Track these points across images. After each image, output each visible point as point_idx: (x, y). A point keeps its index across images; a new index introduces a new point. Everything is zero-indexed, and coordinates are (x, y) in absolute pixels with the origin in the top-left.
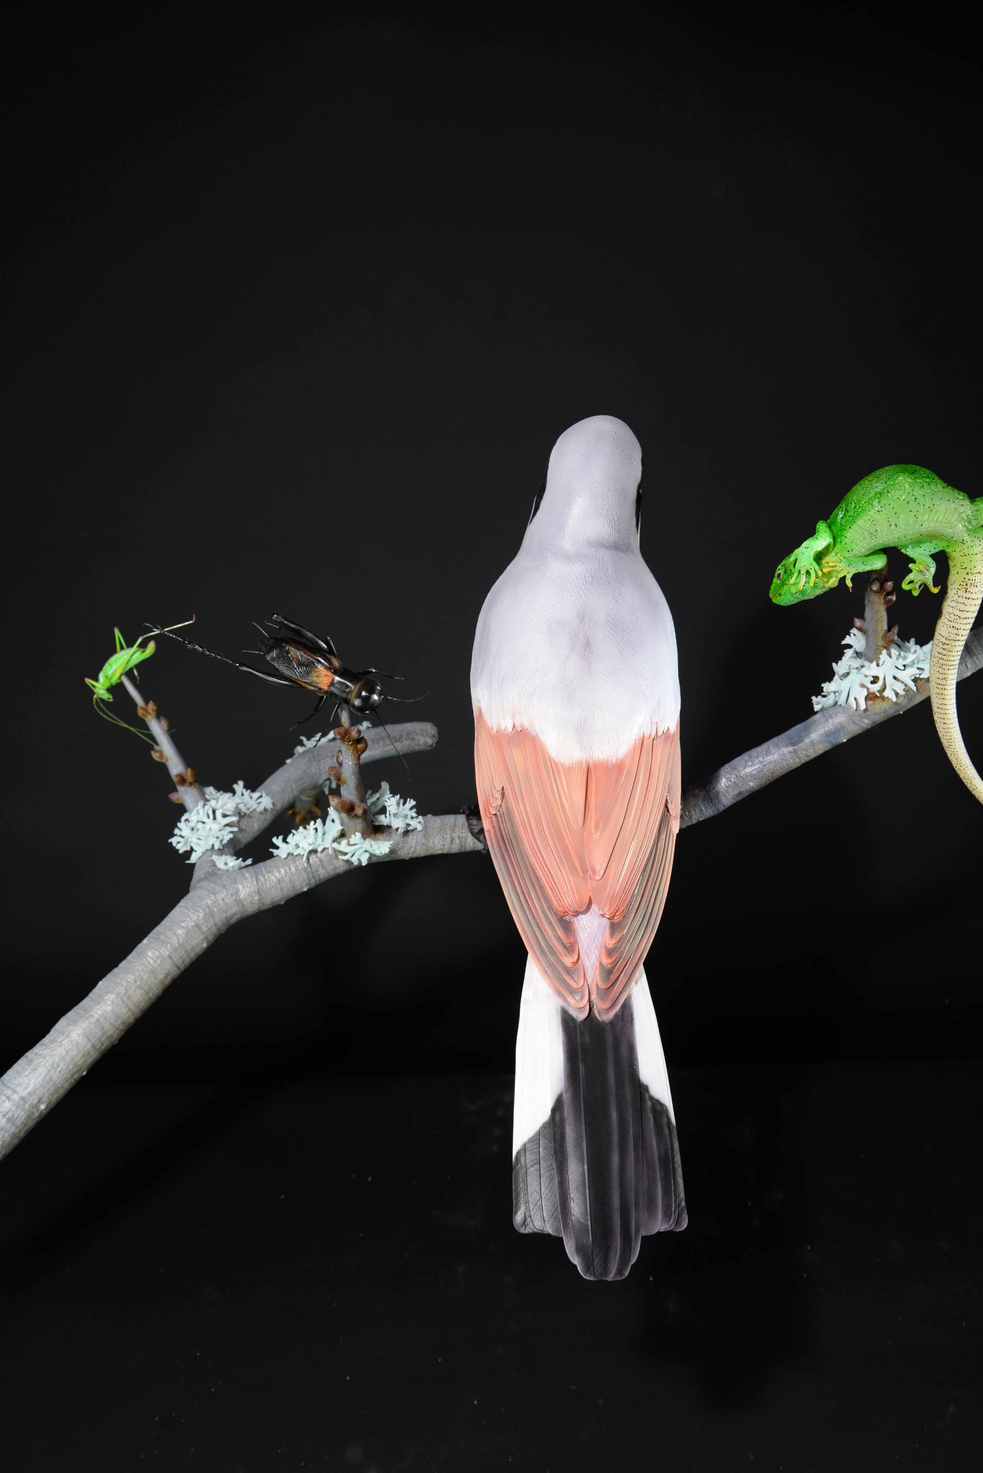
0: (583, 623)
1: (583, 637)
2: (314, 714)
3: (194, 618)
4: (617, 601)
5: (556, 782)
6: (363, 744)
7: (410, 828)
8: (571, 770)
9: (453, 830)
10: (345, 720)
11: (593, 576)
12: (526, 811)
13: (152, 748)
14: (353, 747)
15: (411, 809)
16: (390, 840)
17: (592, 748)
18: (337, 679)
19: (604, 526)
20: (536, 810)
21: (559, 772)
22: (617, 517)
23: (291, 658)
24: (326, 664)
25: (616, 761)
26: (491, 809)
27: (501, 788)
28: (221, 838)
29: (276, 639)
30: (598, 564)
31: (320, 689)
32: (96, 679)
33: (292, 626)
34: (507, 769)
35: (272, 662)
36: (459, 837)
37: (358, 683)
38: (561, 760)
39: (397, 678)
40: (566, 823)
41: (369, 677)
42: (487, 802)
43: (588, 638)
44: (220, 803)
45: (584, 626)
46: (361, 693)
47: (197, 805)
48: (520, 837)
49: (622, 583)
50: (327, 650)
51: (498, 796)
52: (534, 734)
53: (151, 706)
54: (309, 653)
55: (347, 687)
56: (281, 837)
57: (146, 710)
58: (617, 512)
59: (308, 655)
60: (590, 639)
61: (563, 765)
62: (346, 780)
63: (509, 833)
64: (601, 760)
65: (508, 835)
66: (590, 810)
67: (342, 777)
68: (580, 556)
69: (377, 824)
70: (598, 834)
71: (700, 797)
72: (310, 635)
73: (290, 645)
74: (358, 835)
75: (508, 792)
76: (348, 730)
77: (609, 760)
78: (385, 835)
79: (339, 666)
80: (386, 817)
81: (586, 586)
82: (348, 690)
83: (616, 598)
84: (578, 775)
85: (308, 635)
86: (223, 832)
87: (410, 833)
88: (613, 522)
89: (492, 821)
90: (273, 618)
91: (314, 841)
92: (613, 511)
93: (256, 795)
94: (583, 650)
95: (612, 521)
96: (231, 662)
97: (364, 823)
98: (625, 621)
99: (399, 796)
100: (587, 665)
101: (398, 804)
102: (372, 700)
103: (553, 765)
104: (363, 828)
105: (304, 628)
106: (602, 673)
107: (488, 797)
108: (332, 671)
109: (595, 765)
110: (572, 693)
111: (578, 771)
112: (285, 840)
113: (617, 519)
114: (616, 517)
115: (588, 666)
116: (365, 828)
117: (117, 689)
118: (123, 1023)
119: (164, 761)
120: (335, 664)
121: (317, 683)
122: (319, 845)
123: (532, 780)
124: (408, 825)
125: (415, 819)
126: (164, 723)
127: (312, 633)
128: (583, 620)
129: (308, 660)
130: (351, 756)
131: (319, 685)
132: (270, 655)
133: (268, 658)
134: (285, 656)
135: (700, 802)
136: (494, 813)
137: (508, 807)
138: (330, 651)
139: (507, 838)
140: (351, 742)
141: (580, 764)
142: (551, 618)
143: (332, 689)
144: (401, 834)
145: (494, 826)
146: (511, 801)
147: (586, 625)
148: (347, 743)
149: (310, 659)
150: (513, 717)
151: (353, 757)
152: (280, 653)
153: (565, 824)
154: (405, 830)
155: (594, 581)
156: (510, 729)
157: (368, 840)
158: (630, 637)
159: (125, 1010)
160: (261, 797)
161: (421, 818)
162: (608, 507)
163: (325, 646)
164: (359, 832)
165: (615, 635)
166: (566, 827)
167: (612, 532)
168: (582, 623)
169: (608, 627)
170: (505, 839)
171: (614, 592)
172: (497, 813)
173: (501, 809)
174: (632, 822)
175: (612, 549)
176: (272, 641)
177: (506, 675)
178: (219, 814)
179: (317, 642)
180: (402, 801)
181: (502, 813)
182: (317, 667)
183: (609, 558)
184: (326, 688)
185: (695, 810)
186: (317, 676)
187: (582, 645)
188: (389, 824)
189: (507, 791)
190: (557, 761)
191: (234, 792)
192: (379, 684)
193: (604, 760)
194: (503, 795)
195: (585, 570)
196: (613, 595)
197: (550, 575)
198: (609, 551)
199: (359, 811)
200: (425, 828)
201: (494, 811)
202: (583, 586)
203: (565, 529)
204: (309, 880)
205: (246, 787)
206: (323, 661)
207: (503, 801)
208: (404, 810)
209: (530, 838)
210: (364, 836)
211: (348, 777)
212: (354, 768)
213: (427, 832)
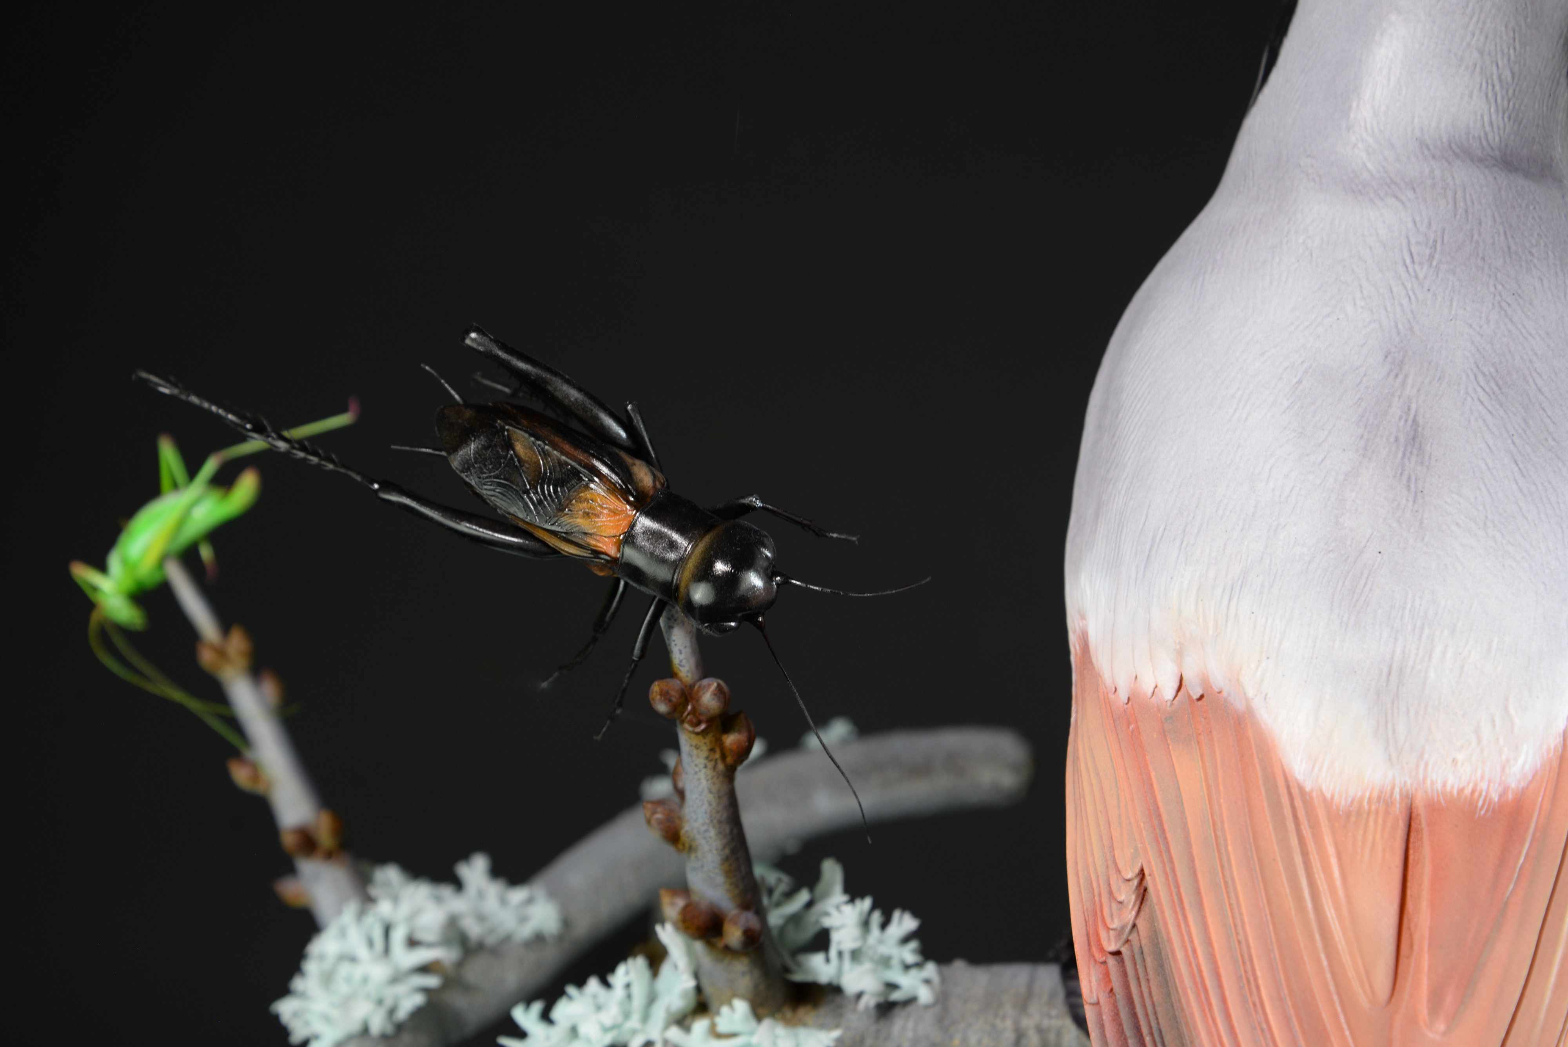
0: (1401, 377)
1: (1400, 418)
2: (595, 640)
4: (1509, 312)
5: (1305, 854)
6: (740, 732)
7: (896, 996)
8: (1353, 819)
9: (1023, 1005)
10: (682, 657)
11: (1435, 241)
12: (1208, 942)
13: (235, 753)
14: (710, 737)
15: (906, 940)
16: (837, 1026)
17: (1421, 756)
18: (645, 522)
19: (1471, 96)
20: (1239, 942)
21: (1315, 826)
22: (1513, 74)
23: (517, 463)
24: (614, 478)
25: (1500, 796)
26: (1103, 934)
27: (1137, 870)
28: (389, 1003)
29: (480, 409)
30: (1450, 206)
31: (596, 553)
32: (102, 567)
33: (522, 365)
34: (1154, 814)
35: (463, 475)
36: (1040, 1030)
37: (702, 537)
38: (1324, 788)
39: (835, 535)
40: (1337, 986)
41: (744, 521)
42: (1095, 915)
43: (1414, 421)
44: (404, 909)
45: (1404, 384)
46: (711, 565)
47: (339, 912)
48: (1187, 1024)
49: (1523, 264)
50: (628, 443)
51: (1127, 895)
52: (1240, 705)
53: (237, 643)
54: (567, 447)
55: (673, 545)
56: (537, 1007)
57: (221, 653)
58: (1512, 57)
59: (563, 452)
60: (1421, 421)
61: (1328, 803)
62: (694, 839)
63: (1155, 1013)
64: (1451, 793)
65: (1152, 1018)
66: (1416, 947)
67: (682, 832)
68: (1395, 184)
69: (798, 977)
70: (1441, 1027)
72: (574, 394)
73: (517, 425)
74: (741, 1007)
75: (1156, 884)
76: (692, 687)
77: (1477, 794)
78: (823, 1011)
79: (654, 486)
80: (828, 960)
81: (1411, 270)
82: (672, 556)
83: (1504, 304)
84: (1378, 836)
85: (567, 396)
86: (401, 989)
87: (897, 1011)
88: (1497, 88)
89: (1107, 974)
90: (468, 342)
91: (620, 1019)
92: (1499, 56)
93: (518, 895)
94: (1400, 455)
95: (1496, 82)
96: (358, 478)
97: (757, 973)
98: (1535, 374)
99: (867, 903)
100: (1411, 499)
101: (865, 924)
102: (743, 587)
103: (1298, 803)
104: (756, 986)
105: (556, 374)
106: (1457, 524)
107: (1097, 898)
108: (632, 499)
109: (1433, 807)
110: (1362, 582)
111: (1376, 822)
112: (546, 1016)
113: (1509, 79)
114: (1507, 74)
115: (1414, 502)
116: (762, 987)
119: (260, 789)
120: (641, 481)
121: (585, 534)
122: (634, 1032)
123: (1230, 848)
124: (892, 986)
125: (914, 972)
126: (270, 689)
127: (580, 389)
128: (1401, 369)
129: (561, 464)
130: (706, 767)
131: (593, 542)
132: (461, 453)
133: (455, 462)
134: (500, 457)
136: (1113, 948)
137: (1155, 931)
138: (638, 450)
139: (1150, 1027)
140: (703, 726)
141: (1384, 800)
142: (1303, 362)
143: (631, 555)
144: (873, 1013)
145: (1112, 990)
146: (1162, 912)
147: (1410, 381)
148: (690, 729)
149: (567, 464)
150: (1179, 654)
151: (710, 773)
152: (485, 448)
153: (1332, 988)
154: (881, 999)
155: (1437, 256)
156: (1168, 692)
157: (767, 1023)
158: (1548, 421)
160: (530, 901)
161: (931, 969)
162: (1482, 39)
163: (623, 434)
164: (742, 997)
165: (1502, 413)
166: (1335, 998)
167: (1494, 117)
168: (1397, 376)
169: (1479, 389)
170: (1145, 1030)
171: (1500, 287)
172: (1123, 950)
173: (1133, 937)
174: (1554, 992)
175: (1494, 165)
176: (468, 413)
177: (1161, 529)
178: (398, 936)
179: (597, 418)
180: (877, 917)
181: (1136, 950)
182: (587, 487)
183: (1485, 189)
184: (612, 551)
186: (587, 515)
187: (1397, 440)
188: (835, 982)
189: (1154, 880)
190: (1312, 791)
191: (458, 884)
192: (770, 541)
193: (1461, 791)
194: (1143, 894)
195: (1410, 225)
196: (1498, 298)
197: (1301, 241)
198: (1487, 172)
199: (734, 935)
200: (942, 999)
201: (1113, 944)
202: (1401, 270)
203: (1350, 107)
205: (497, 872)
206: (605, 470)
207: (1142, 913)
208: (881, 942)
209: (1217, 1030)
210: (761, 1011)
211: (699, 833)
212: (714, 804)
213: (945, 1009)
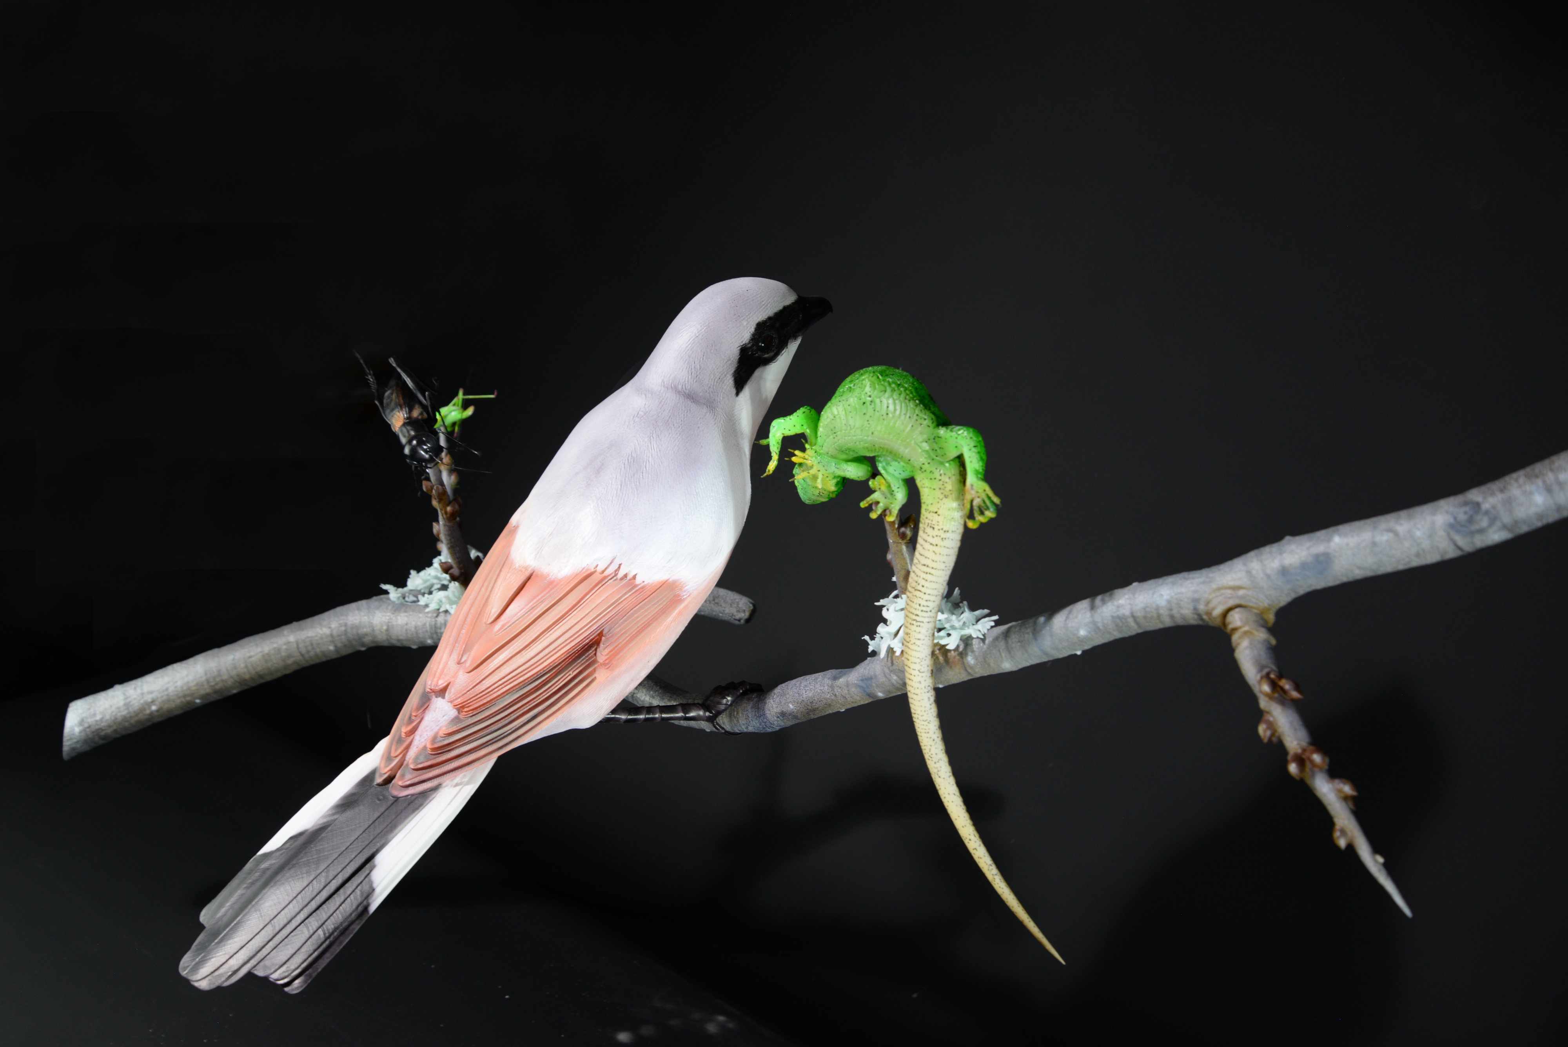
3: (496, 393)
6: (451, 507)
14: (441, 505)
62: (442, 538)
67: (440, 536)
71: (752, 703)
88: (693, 370)
92: (696, 359)
98: (648, 462)
113: (699, 369)
118: (238, 675)
135: (749, 707)
140: (437, 500)
151: (443, 517)
158: (641, 476)
171: (654, 432)
185: (742, 714)
204: (432, 634)
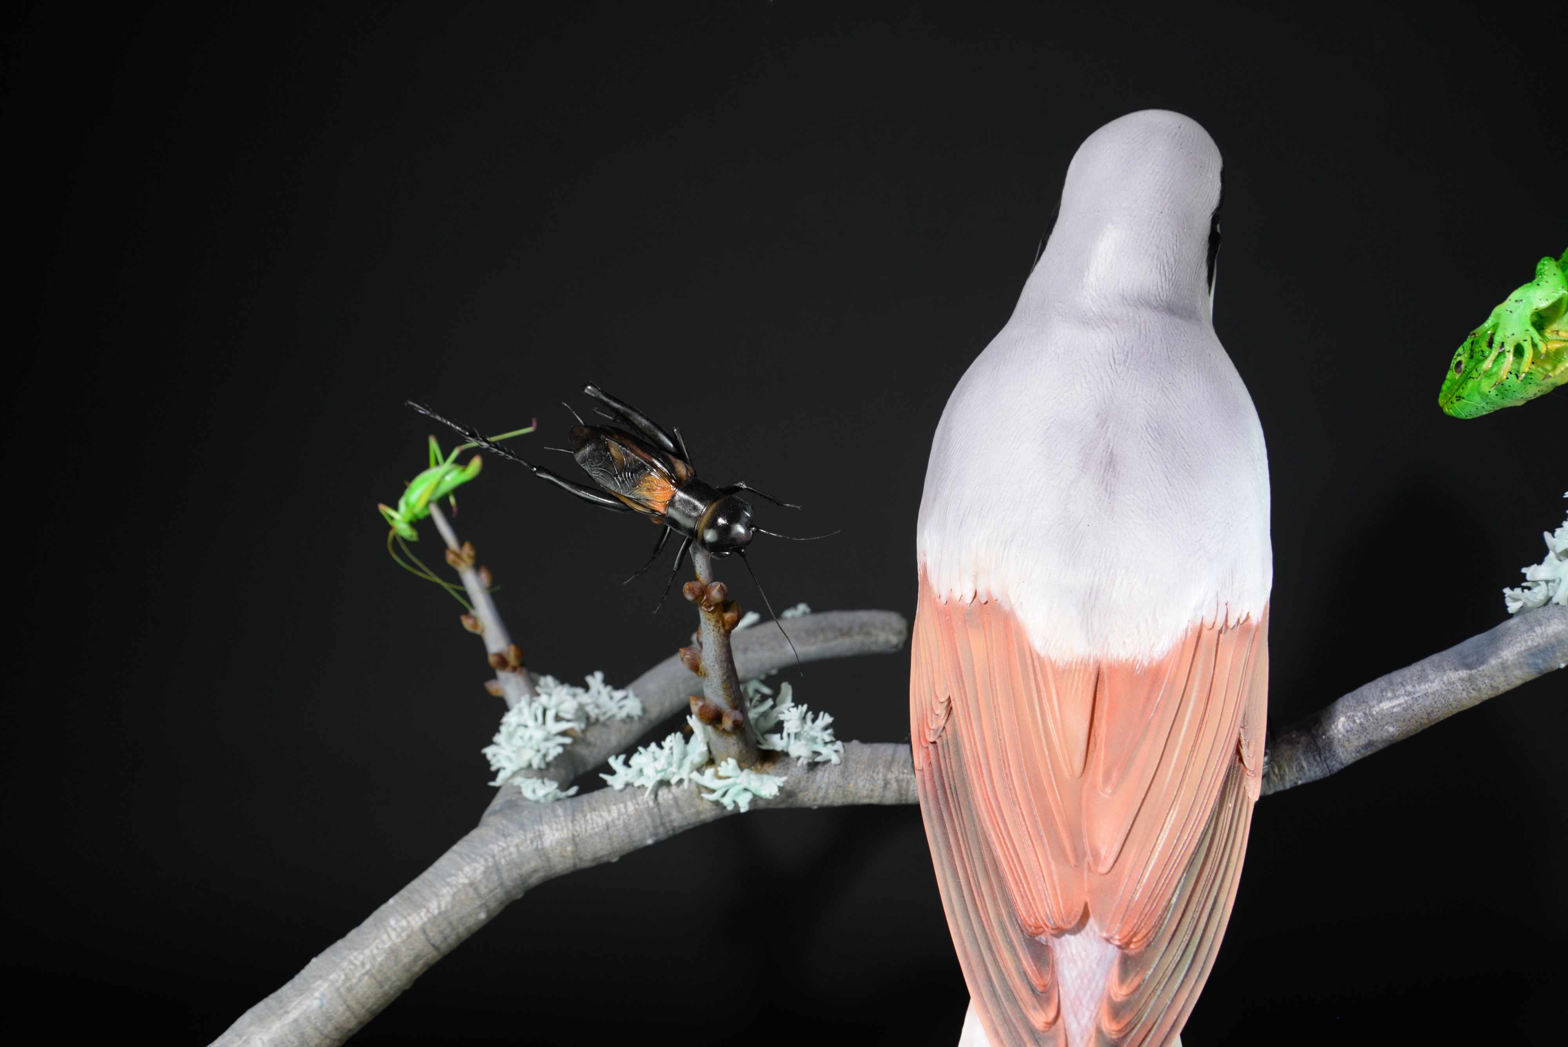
0: (1105, 429)
1: (1104, 450)
2: (654, 558)
4: (1167, 393)
5: (1039, 692)
6: (733, 612)
7: (819, 759)
8: (1066, 674)
9: (889, 767)
10: (701, 569)
11: (1128, 352)
12: (983, 739)
13: (466, 612)
14: (716, 615)
15: (826, 728)
16: (786, 774)
17: (1107, 639)
18: (681, 495)
19: (1151, 271)
20: (1000, 740)
21: (1045, 676)
22: (1175, 260)
23: (611, 460)
24: (665, 470)
25: (1149, 664)
26: (927, 732)
27: (947, 698)
28: (543, 751)
29: (593, 428)
30: (1137, 334)
31: (653, 511)
32: (396, 508)
33: (616, 405)
34: (957, 666)
35: (582, 465)
36: (897, 781)
37: (712, 504)
38: (1051, 657)
39: (788, 505)
40: (1053, 766)
41: (736, 496)
42: (923, 720)
43: (1111, 453)
44: (554, 700)
45: (1106, 432)
46: (716, 520)
47: (519, 701)
48: (969, 783)
49: (1177, 367)
50: (674, 450)
51: (941, 711)
52: (1007, 608)
53: (467, 551)
54: (639, 452)
55: (695, 508)
56: (622, 757)
57: (458, 556)
58: (1175, 251)
59: (637, 454)
60: (1115, 453)
61: (1053, 665)
62: (706, 670)
63: (953, 777)
64: (1121, 661)
65: (951, 779)
66: (1098, 747)
67: (701, 666)
68: (1106, 318)
69: (764, 747)
70: (1109, 790)
71: (1300, 746)
72: (644, 422)
73: (612, 438)
74: (732, 762)
75: (957, 705)
76: (706, 586)
77: (1135, 662)
78: (778, 766)
79: (687, 475)
80: (782, 738)
81: (1113, 368)
82: (694, 514)
83: (1164, 389)
84: (1080, 684)
85: (641, 423)
86: (550, 744)
87: (819, 767)
88: (1166, 268)
89: (928, 754)
90: (586, 391)
91: (666, 766)
92: (1168, 250)
93: (619, 694)
94: (1102, 471)
95: (1166, 264)
96: (526, 464)
97: (741, 744)
98: (1180, 429)
99: (805, 707)
100: (1107, 496)
101: (804, 718)
102: (733, 533)
103: (1037, 663)
104: (740, 752)
105: (635, 410)
106: (1132, 511)
107: (925, 712)
108: (673, 481)
109: (1111, 668)
110: (1078, 542)
111: (1079, 676)
112: (626, 763)
113: (1173, 263)
114: (1172, 260)
115: (1109, 497)
116: (744, 752)
117: (423, 524)
118: (336, 1029)
119: (478, 632)
120: (680, 471)
121: (648, 500)
122: (674, 774)
123: (998, 687)
124: (817, 753)
125: (829, 746)
126: (484, 576)
127: (648, 419)
128: (1105, 423)
129: (636, 461)
130: (713, 631)
131: (652, 505)
132: (581, 452)
133: (578, 457)
134: (601, 456)
135: (1300, 754)
136: (932, 740)
137: (955, 731)
138: (679, 455)
139: (950, 785)
140: (712, 608)
141: (1084, 664)
142: (1051, 418)
143: (672, 512)
144: (806, 767)
145: (930, 763)
146: (959, 721)
147: (1110, 430)
148: (705, 609)
149: (639, 461)
150: (976, 577)
151: (716, 634)
152: (594, 450)
153: (1050, 768)
154: (810, 761)
155: (1128, 361)
156: (968, 599)
157: (746, 771)
159: (341, 1009)
160: (626, 697)
161: (839, 745)
162: (1159, 239)
163: (671, 445)
164: (733, 757)
165: (1160, 450)
166: (1051, 772)
167: (1164, 285)
168: (1103, 427)
169: (1148, 436)
170: (947, 786)
172: (938, 741)
173: (943, 734)
174: (1173, 774)
175: (1163, 311)
176: (586, 430)
177: (969, 508)
178: (550, 715)
179: (657, 436)
180: (810, 715)
181: (945, 742)
182: (649, 474)
183: (1157, 324)
184: (662, 510)
185: (1290, 767)
186: (648, 490)
187: (1101, 462)
188: (785, 750)
189: (955, 703)
190: (1044, 657)
191: (586, 688)
192: (749, 508)
193: (1127, 660)
194: (949, 710)
195: (1114, 342)
196: (1161, 385)
197: (1053, 349)
198: (1158, 313)
199: (728, 724)
200: (844, 761)
201: (932, 737)
202: (1108, 367)
203: (1084, 275)
204: (655, 827)
205: (607, 681)
206: (659, 465)
207: (949, 721)
208: (812, 729)
209: (986, 788)
210: (743, 765)
211: (709, 666)
212: (718, 651)
213: (846, 767)
